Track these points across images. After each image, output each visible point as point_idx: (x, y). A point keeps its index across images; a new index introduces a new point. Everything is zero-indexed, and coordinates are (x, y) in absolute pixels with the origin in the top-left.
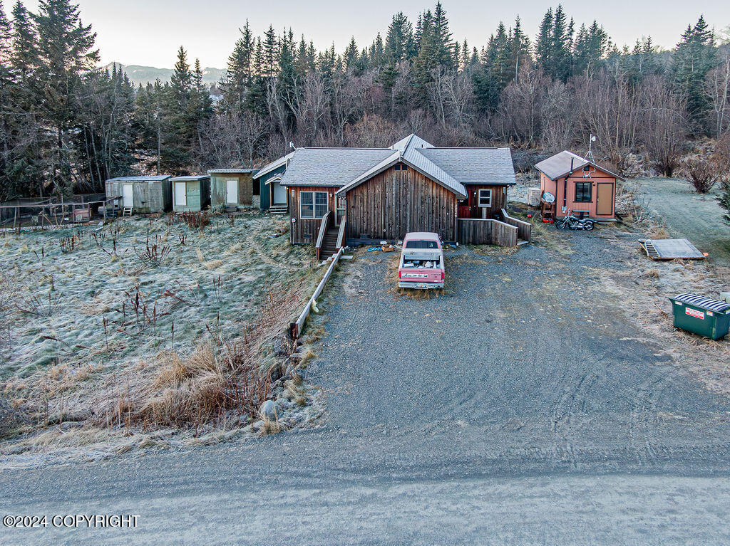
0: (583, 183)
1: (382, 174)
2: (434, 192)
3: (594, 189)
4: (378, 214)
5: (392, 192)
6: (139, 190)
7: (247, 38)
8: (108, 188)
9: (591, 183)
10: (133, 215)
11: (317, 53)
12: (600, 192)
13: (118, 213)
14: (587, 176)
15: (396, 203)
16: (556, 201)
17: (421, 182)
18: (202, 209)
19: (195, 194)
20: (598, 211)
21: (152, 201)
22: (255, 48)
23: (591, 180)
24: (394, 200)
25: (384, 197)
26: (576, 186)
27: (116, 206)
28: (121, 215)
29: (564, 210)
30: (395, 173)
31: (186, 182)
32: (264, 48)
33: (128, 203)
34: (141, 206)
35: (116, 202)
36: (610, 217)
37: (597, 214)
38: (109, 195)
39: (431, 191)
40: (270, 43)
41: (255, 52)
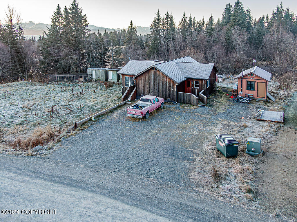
0: (251, 81)
1: (148, 71)
2: (167, 80)
3: (256, 85)
4: (147, 87)
5: (152, 78)
6: (97, 73)
7: (158, 16)
8: (88, 71)
9: (254, 82)
10: (95, 81)
11: (196, 22)
12: (259, 86)
13: (91, 80)
14: (252, 78)
15: (153, 84)
16: (238, 89)
17: (162, 76)
18: (117, 81)
19: (115, 75)
20: (258, 95)
21: (101, 77)
22: (162, 21)
23: (254, 80)
24: (153, 83)
25: (149, 81)
26: (247, 82)
27: (91, 78)
28: (92, 81)
29: (241, 93)
30: (153, 71)
31: (112, 71)
32: (165, 20)
33: (94, 77)
34: (98, 78)
35: (90, 76)
36: (264, 98)
37: (257, 97)
38: (88, 74)
39: (166, 79)
40: (167, 18)
41: (162, 22)
